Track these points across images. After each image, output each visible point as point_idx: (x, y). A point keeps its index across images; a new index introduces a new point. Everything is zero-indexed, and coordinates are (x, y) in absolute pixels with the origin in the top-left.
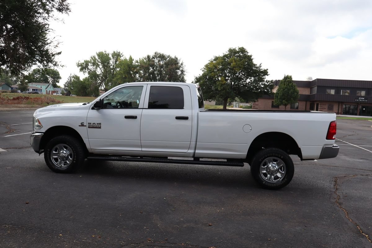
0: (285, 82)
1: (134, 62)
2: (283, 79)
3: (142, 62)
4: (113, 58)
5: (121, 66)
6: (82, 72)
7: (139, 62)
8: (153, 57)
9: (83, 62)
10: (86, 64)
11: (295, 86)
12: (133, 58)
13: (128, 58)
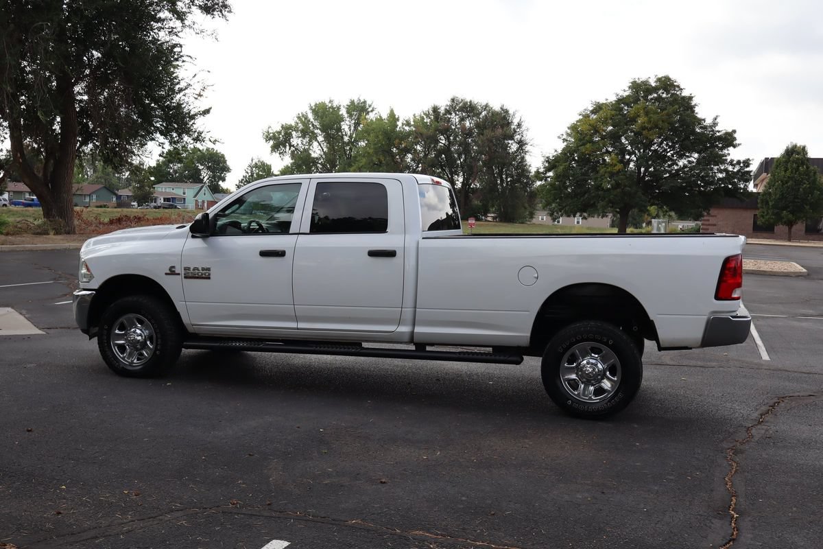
0: (787, 162)
1: (399, 124)
2: (783, 156)
3: (419, 123)
4: (351, 116)
5: (369, 135)
6: (278, 154)
7: (412, 123)
8: (446, 109)
9: (279, 128)
10: (286, 134)
11: (815, 173)
12: (397, 114)
13: (385, 116)
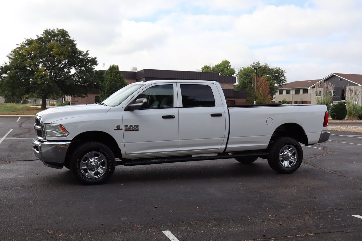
0: (111, 72)
2: (109, 70)
11: (123, 78)
